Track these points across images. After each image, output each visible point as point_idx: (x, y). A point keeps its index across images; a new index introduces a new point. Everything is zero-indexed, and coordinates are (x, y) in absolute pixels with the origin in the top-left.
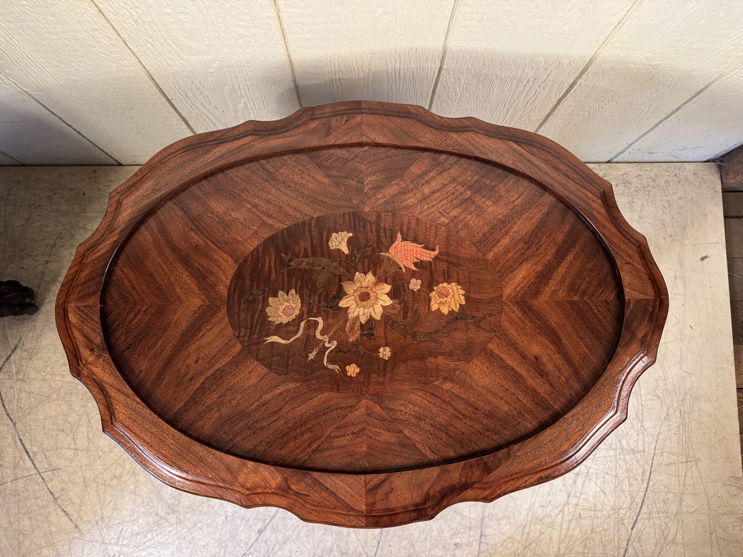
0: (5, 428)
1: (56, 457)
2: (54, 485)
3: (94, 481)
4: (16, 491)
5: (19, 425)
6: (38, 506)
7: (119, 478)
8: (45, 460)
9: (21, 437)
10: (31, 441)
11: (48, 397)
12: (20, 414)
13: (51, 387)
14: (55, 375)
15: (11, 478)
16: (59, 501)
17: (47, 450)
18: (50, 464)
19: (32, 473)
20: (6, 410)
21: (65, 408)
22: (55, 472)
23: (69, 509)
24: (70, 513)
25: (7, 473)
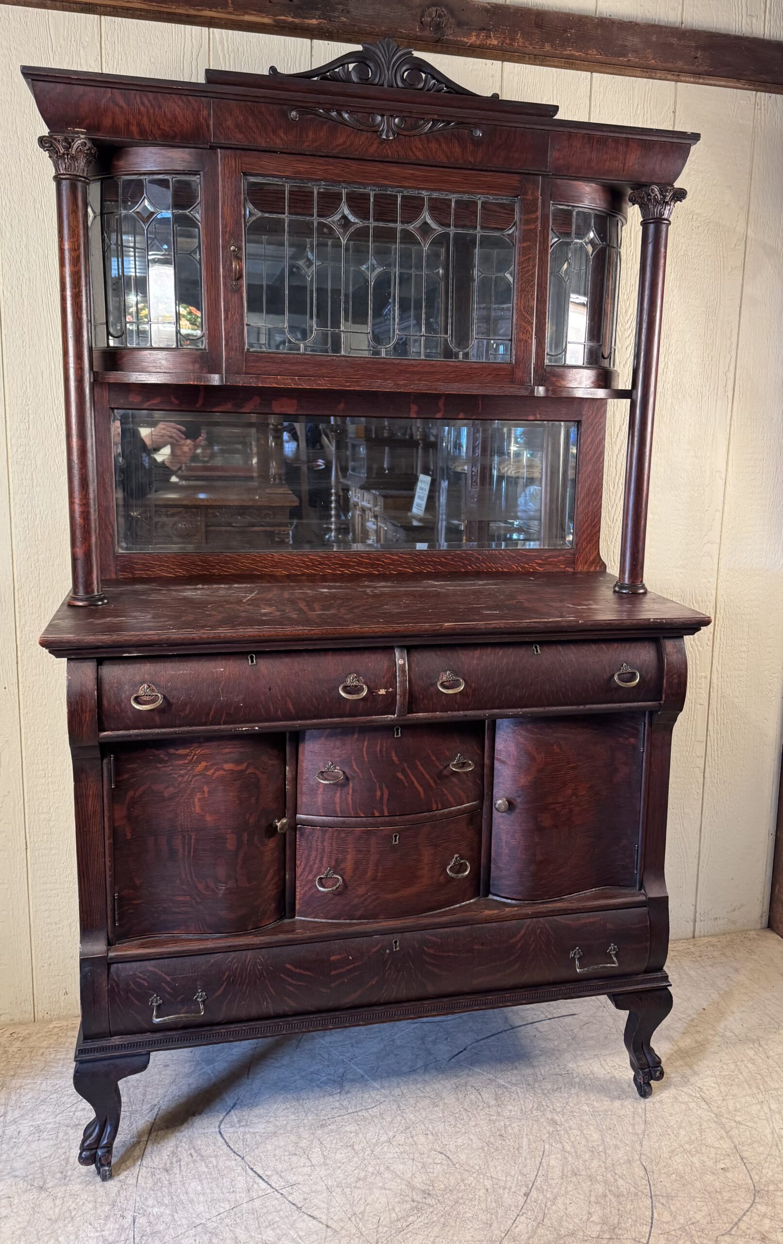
0: (233, 1162)
1: (292, 1175)
2: (296, 1198)
3: (338, 1186)
4: (253, 1209)
5: (247, 1158)
6: (280, 1217)
7: (365, 1179)
8: (281, 1180)
9: (252, 1166)
10: (263, 1167)
11: (275, 1133)
12: (247, 1150)
13: (276, 1126)
14: (279, 1117)
15: (245, 1200)
16: (303, 1209)
17: (282, 1172)
18: (288, 1182)
19: (269, 1192)
20: (232, 1149)
21: (293, 1138)
22: (294, 1187)
23: (316, 1214)
24: (318, 1216)
25: (240, 1197)
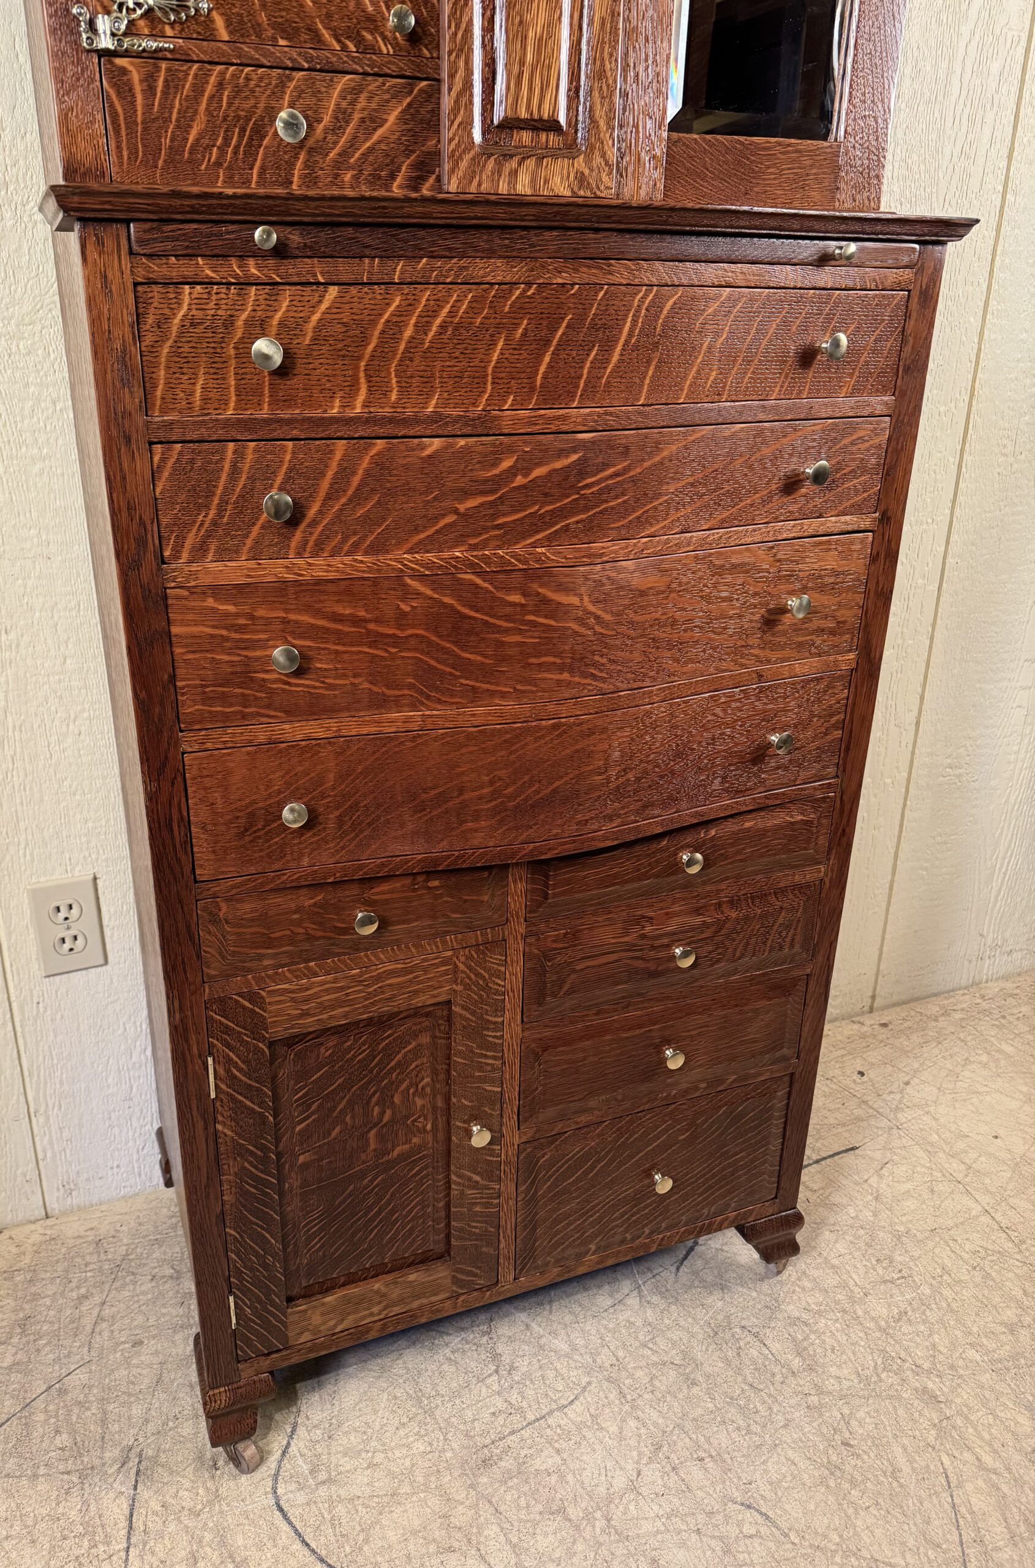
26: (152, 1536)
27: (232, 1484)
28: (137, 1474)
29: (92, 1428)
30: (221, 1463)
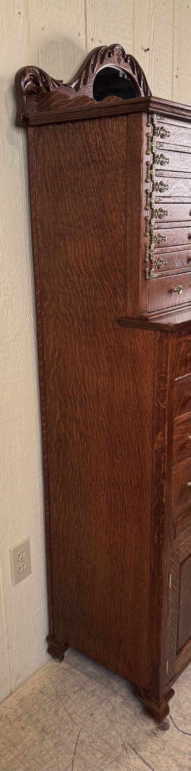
26: (157, 762)
27: (165, 735)
28: (134, 749)
29: (104, 746)
30: (156, 732)
